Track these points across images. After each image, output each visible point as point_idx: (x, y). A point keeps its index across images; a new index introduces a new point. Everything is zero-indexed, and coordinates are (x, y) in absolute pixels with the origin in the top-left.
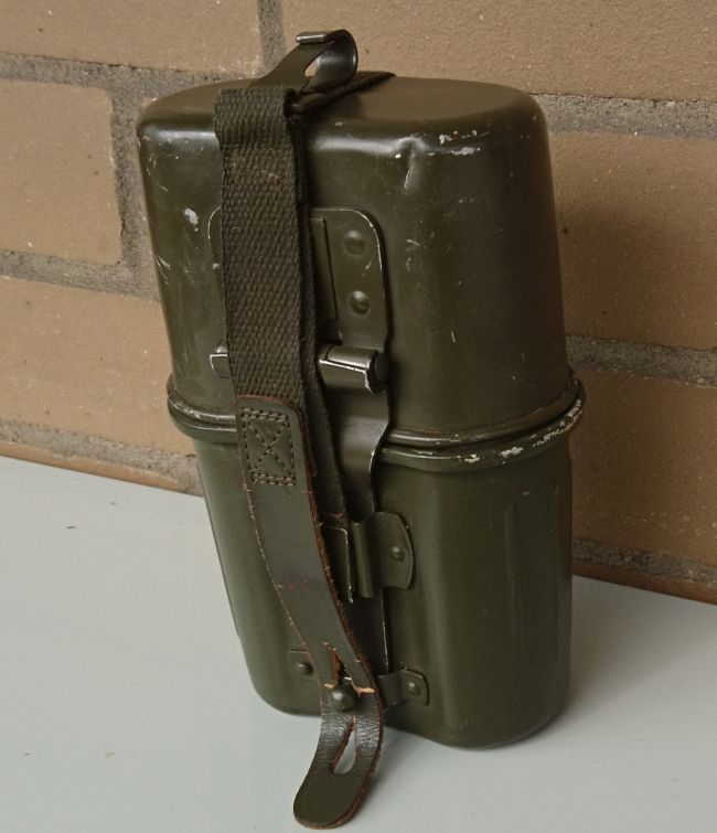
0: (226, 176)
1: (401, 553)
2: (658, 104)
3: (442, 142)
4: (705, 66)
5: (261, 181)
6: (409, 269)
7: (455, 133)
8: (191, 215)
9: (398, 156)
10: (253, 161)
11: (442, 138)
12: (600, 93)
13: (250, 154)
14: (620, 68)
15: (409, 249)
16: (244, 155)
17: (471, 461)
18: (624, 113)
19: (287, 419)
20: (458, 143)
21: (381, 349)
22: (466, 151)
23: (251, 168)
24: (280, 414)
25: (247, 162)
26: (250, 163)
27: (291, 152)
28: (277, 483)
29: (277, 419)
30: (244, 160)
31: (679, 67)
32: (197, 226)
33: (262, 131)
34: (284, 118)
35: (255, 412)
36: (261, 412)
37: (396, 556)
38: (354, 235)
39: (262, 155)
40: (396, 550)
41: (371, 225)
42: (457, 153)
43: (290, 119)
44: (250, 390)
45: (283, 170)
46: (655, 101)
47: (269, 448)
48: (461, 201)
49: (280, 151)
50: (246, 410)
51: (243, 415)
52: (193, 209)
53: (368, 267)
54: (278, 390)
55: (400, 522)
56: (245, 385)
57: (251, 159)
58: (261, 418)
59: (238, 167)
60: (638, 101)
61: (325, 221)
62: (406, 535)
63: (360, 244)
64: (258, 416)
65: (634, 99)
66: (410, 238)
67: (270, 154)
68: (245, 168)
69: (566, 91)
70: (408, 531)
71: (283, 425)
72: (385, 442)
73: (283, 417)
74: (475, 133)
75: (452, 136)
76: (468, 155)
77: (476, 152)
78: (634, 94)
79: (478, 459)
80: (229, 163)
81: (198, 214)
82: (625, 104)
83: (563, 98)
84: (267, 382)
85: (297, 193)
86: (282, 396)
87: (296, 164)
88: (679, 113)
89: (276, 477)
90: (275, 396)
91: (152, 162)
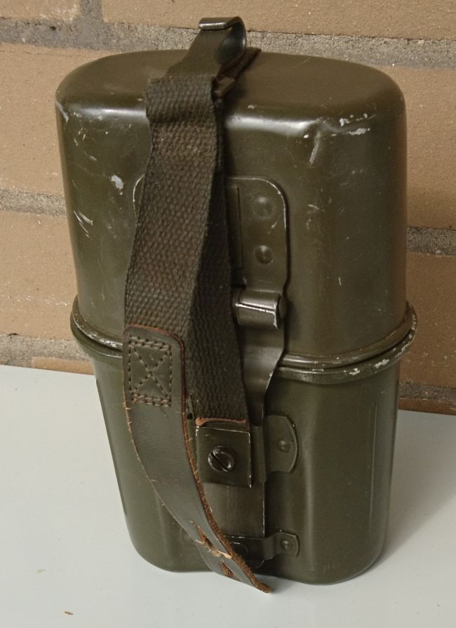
0: (154, 149)
1: (288, 446)
2: (411, 42)
3: (342, 124)
4: (448, 14)
5: (186, 153)
6: (308, 228)
7: (352, 116)
8: (117, 181)
9: (306, 136)
10: (180, 137)
11: (342, 121)
12: (366, 34)
13: (176, 131)
14: (382, 15)
15: (309, 212)
16: (171, 131)
17: (354, 374)
18: (384, 49)
19: (170, 348)
20: (353, 125)
21: (280, 292)
22: (360, 131)
23: (177, 143)
24: (164, 344)
25: (174, 137)
26: (177, 138)
27: (214, 130)
28: (154, 403)
29: (161, 348)
30: (171, 135)
31: (429, 14)
32: (122, 190)
33: (190, 113)
34: (212, 102)
35: (141, 341)
36: (147, 340)
37: (283, 448)
38: (262, 200)
39: (187, 132)
40: (283, 443)
41: (279, 193)
42: (353, 134)
43: (216, 103)
44: (139, 321)
45: (206, 144)
46: (409, 40)
47: (150, 373)
48: (353, 172)
49: (204, 129)
50: (133, 338)
51: (130, 342)
52: (119, 176)
53: (273, 226)
54: (165, 323)
55: (288, 422)
56: (135, 316)
57: (177, 134)
58: (146, 346)
59: (165, 143)
60: (395, 40)
61: (238, 189)
62: (293, 432)
63: (268, 206)
64: (143, 344)
65: (392, 38)
66: (311, 203)
67: (195, 131)
68: (172, 142)
69: (338, 33)
70: (294, 428)
71: (166, 353)
72: (280, 364)
73: (167, 346)
74: (366, 116)
75: (349, 119)
76: (361, 135)
77: (367, 132)
78: (393, 34)
79: (359, 372)
80: (157, 137)
81: (123, 180)
82: (385, 42)
83: (336, 38)
84: (157, 316)
85: (217, 164)
86: (168, 329)
87: (218, 141)
88: (427, 49)
89: (153, 397)
90: (162, 328)
91: (82, 135)
